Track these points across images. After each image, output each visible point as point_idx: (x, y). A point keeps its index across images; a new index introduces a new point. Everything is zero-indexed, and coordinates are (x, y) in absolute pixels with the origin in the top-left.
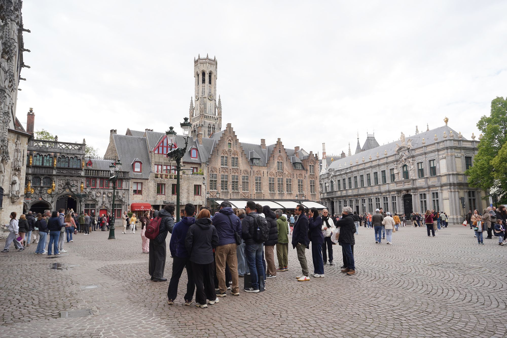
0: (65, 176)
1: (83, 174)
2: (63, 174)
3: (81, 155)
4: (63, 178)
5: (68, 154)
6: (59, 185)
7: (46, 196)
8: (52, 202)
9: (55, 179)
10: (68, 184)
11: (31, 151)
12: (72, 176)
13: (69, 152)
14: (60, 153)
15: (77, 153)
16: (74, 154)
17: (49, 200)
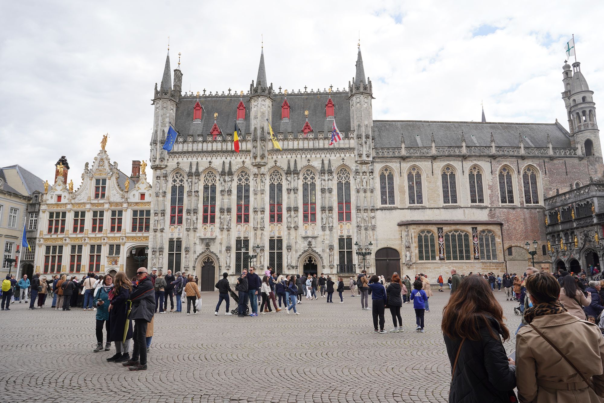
0: (582, 227)
1: (595, 221)
2: (581, 226)
3: (590, 198)
4: (581, 230)
5: (580, 201)
6: (581, 239)
7: (575, 252)
8: (579, 259)
9: (576, 232)
10: (586, 236)
11: (558, 207)
12: (587, 226)
13: (581, 199)
14: (575, 202)
15: (588, 197)
16: (585, 199)
17: (577, 257)
